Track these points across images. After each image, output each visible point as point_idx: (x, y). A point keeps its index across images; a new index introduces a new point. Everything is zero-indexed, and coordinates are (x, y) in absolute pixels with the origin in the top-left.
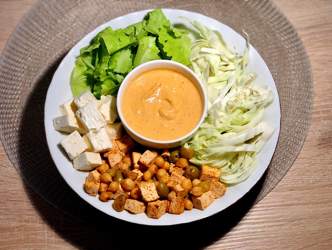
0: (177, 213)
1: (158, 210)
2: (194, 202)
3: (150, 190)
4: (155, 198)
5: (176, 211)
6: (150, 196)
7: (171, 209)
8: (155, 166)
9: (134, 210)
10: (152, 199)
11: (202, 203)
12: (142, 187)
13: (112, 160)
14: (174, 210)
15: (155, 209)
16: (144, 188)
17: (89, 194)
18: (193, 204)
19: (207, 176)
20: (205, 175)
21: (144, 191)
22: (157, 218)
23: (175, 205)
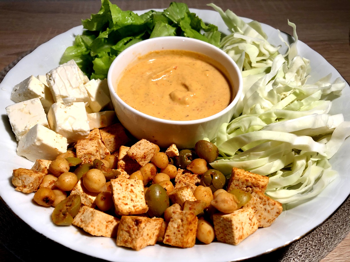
0: (180, 244)
1: (138, 230)
2: (216, 228)
3: (132, 191)
4: (138, 208)
5: (178, 240)
6: (129, 202)
7: (168, 236)
8: (151, 166)
9: (90, 226)
10: (133, 208)
11: (234, 227)
12: (116, 183)
13: (82, 147)
14: (174, 238)
15: (133, 226)
16: (121, 185)
17: (14, 187)
18: (214, 231)
19: (243, 183)
20: (238, 180)
21: (119, 191)
22: (133, 249)
23: (176, 226)
